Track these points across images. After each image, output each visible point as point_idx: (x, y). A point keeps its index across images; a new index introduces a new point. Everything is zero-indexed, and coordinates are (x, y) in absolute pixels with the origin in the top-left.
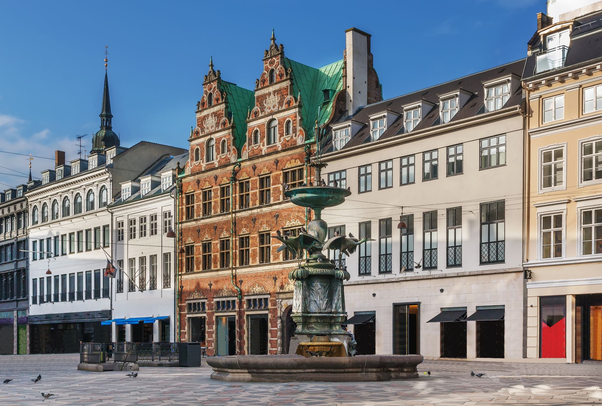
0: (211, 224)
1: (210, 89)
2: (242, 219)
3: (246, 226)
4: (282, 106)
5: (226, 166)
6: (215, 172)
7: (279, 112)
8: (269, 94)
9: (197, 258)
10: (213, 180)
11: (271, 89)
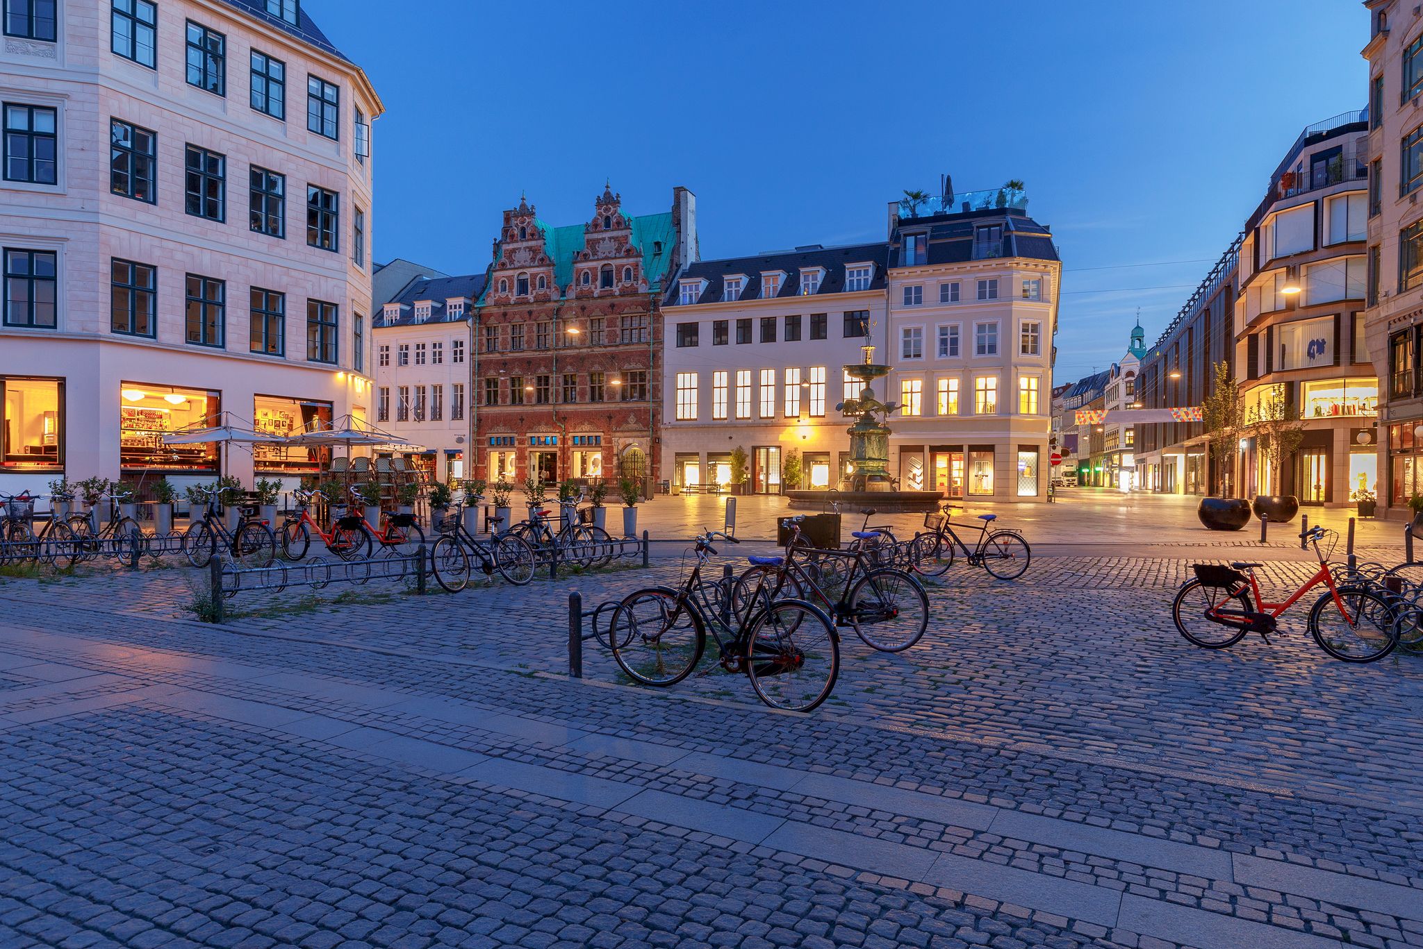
0: (523, 359)
1: (523, 223)
2: (566, 357)
3: (571, 364)
4: (619, 252)
5: (545, 302)
6: (527, 308)
7: (615, 258)
8: (604, 239)
9: (503, 393)
10: (527, 316)
11: (607, 235)
